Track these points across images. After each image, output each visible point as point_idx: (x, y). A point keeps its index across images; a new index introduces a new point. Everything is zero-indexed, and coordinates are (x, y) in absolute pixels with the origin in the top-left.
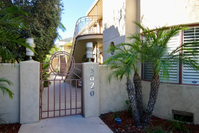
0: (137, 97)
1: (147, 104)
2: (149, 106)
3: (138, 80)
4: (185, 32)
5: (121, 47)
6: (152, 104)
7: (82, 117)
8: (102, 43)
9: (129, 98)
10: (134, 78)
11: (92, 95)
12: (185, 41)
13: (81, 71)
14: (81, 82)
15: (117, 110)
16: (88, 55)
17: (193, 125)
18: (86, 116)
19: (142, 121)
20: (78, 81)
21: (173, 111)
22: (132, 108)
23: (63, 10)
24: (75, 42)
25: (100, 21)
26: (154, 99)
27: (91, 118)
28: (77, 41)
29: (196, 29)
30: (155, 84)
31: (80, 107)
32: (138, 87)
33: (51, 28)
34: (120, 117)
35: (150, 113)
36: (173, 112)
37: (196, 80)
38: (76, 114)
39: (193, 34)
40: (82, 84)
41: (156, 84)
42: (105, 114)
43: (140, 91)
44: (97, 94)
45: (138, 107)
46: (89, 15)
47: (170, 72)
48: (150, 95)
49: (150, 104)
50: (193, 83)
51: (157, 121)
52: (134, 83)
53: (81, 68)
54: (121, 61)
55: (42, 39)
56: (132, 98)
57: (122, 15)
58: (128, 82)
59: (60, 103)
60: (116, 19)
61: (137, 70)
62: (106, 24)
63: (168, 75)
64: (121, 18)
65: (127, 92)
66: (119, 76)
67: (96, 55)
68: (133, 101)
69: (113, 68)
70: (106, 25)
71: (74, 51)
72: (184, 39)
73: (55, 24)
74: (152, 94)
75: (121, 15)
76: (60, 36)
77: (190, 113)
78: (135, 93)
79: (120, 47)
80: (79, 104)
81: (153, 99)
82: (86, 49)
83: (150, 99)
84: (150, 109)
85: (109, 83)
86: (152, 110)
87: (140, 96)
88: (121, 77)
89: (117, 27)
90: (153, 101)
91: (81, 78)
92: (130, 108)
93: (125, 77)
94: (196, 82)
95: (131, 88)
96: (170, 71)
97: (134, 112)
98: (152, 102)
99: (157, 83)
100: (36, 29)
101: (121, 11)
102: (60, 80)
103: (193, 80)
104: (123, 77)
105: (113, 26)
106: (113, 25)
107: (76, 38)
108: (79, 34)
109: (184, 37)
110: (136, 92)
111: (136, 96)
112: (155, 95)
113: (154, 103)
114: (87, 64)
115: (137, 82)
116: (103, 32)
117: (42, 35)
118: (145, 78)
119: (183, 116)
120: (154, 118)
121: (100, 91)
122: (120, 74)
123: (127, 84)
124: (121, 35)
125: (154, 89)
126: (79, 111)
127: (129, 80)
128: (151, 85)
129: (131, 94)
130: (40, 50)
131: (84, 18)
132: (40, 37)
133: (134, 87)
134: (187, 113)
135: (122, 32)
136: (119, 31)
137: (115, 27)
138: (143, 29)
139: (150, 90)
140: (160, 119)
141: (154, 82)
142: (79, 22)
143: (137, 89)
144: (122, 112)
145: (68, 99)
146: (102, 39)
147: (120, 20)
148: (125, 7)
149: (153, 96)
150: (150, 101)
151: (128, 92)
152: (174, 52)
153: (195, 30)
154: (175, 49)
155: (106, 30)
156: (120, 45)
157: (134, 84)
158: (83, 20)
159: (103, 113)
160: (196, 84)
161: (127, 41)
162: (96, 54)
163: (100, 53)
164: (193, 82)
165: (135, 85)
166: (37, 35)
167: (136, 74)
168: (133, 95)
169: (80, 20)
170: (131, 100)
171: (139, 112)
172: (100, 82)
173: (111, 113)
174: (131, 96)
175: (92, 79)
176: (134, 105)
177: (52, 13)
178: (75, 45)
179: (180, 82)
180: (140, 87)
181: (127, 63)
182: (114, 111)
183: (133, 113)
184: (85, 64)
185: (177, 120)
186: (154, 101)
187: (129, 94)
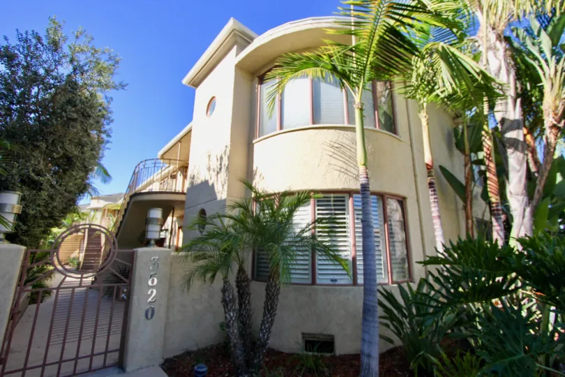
0: (240, 315)
1: (260, 326)
2: (262, 330)
3: (243, 281)
4: (318, 201)
5: (217, 221)
6: (267, 326)
7: (119, 373)
8: (183, 208)
9: (226, 317)
10: (237, 278)
11: (149, 316)
12: (319, 214)
13: (130, 265)
14: (125, 290)
15: (202, 346)
16: (149, 233)
17: (334, 357)
18: (128, 369)
19: (248, 363)
20: (119, 289)
21: (303, 334)
22: (230, 338)
23: (108, 142)
24: (128, 203)
25: (184, 168)
26: (271, 317)
27: (140, 371)
28: (132, 202)
29: (334, 197)
30: (272, 287)
31: (118, 347)
32: (243, 293)
33: (74, 173)
34: (207, 362)
35: (264, 345)
36: (303, 337)
37: (336, 277)
38: (105, 367)
39: (330, 205)
40: (129, 294)
41: (274, 288)
42: (174, 357)
43: (247, 302)
44: (160, 313)
45: (242, 335)
46: (165, 157)
47: (293, 269)
48: (264, 308)
49: (265, 327)
50: (332, 283)
51: (278, 358)
52: (238, 286)
53: (132, 258)
54: (216, 246)
55: (44, 194)
56: (231, 318)
57: (223, 166)
58: (224, 286)
59: (64, 343)
60: (211, 171)
61: (243, 263)
62: (194, 176)
63: (290, 273)
64: (221, 169)
65: (222, 306)
66: (209, 275)
67: (169, 231)
68: (233, 324)
69: (197, 258)
70: (193, 178)
71: (121, 222)
72: (317, 212)
73: (85, 167)
74: (268, 307)
75: (221, 164)
76: (95, 190)
77: (329, 336)
78: (237, 306)
79: (214, 220)
80: (115, 340)
81: (269, 316)
82: (147, 221)
83: (264, 317)
84: (264, 336)
85: (188, 289)
86: (268, 339)
87: (246, 313)
88: (213, 277)
89: (213, 184)
90: (270, 320)
91: (127, 281)
92: (228, 339)
93: (219, 276)
94: (336, 280)
95: (231, 297)
96: (294, 267)
97: (235, 346)
98: (268, 323)
99: (276, 285)
100: (33, 174)
101: (221, 158)
102: (74, 288)
103: (332, 277)
104: (216, 276)
105: (206, 182)
106: (207, 179)
107: (131, 197)
108: (138, 188)
109: (317, 208)
110: (240, 305)
111: (240, 312)
112: (272, 308)
113: (272, 324)
114: (146, 252)
115: (242, 286)
116: (188, 189)
117: (45, 186)
118: (257, 276)
119: (319, 342)
120: (272, 352)
121: (168, 307)
122: (210, 271)
123: (224, 291)
124: (219, 198)
125: (271, 298)
126: (114, 357)
127: (228, 282)
128: (267, 290)
129: (229, 311)
130: (36, 217)
131: (153, 161)
132: (40, 189)
133: (236, 294)
134: (324, 335)
135: (222, 193)
136: (216, 190)
137: (210, 183)
138: (255, 192)
139: (264, 300)
140: (282, 353)
141: (272, 284)
142: (141, 166)
143: (242, 298)
144: (212, 347)
145: (88, 331)
146: (183, 202)
147: (218, 173)
148: (228, 152)
149: (269, 311)
150: (263, 321)
151: (224, 307)
152: (303, 231)
153: (332, 199)
154: (304, 226)
155: (193, 187)
156: (215, 218)
157: (236, 290)
158: (149, 164)
159: (170, 355)
160: (337, 283)
161: (229, 212)
162: (170, 229)
163: (179, 228)
164: (332, 280)
165: (239, 292)
166: (32, 186)
167: (241, 270)
168: (234, 310)
169: (143, 163)
170: (230, 321)
171: (244, 344)
172: (171, 287)
173: (188, 353)
174: (230, 315)
175: (153, 282)
176: (234, 332)
177: (81, 145)
178: (126, 210)
179: (314, 282)
180: (249, 294)
181: (225, 250)
182: (195, 349)
183: (233, 349)
184: (141, 250)
185: (310, 351)
186: (272, 320)
187: (225, 311)
